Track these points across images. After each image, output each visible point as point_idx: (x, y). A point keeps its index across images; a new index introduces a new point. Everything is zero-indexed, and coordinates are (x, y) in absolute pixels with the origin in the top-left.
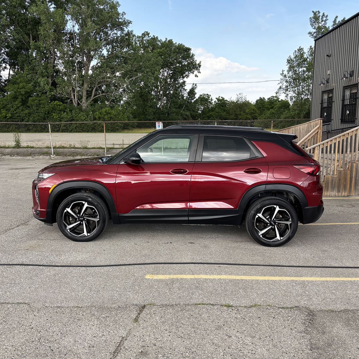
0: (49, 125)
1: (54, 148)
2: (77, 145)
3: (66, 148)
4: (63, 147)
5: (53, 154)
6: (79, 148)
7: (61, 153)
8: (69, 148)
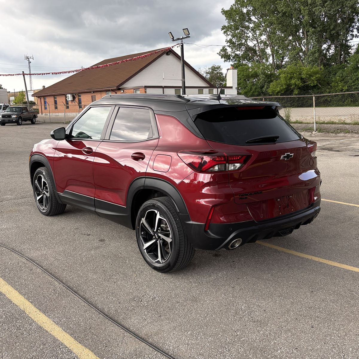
0: (314, 98)
1: (316, 123)
2: (348, 121)
3: (335, 123)
4: (333, 123)
5: (315, 130)
6: (349, 124)
7: (324, 129)
8: (338, 124)
